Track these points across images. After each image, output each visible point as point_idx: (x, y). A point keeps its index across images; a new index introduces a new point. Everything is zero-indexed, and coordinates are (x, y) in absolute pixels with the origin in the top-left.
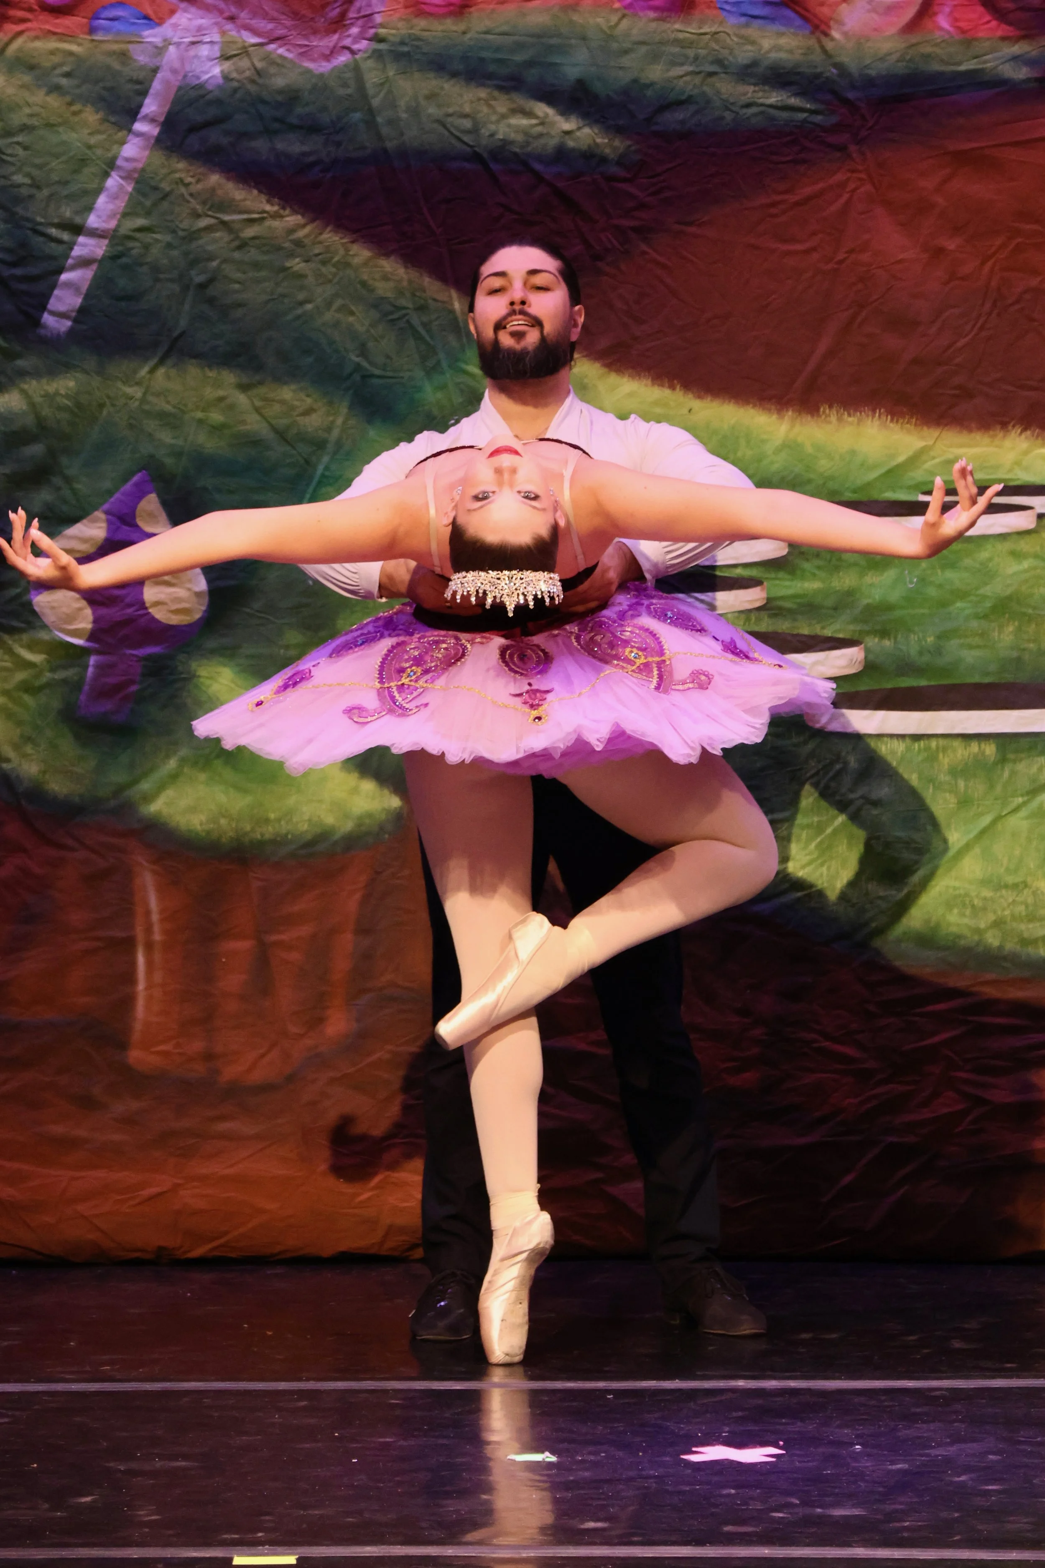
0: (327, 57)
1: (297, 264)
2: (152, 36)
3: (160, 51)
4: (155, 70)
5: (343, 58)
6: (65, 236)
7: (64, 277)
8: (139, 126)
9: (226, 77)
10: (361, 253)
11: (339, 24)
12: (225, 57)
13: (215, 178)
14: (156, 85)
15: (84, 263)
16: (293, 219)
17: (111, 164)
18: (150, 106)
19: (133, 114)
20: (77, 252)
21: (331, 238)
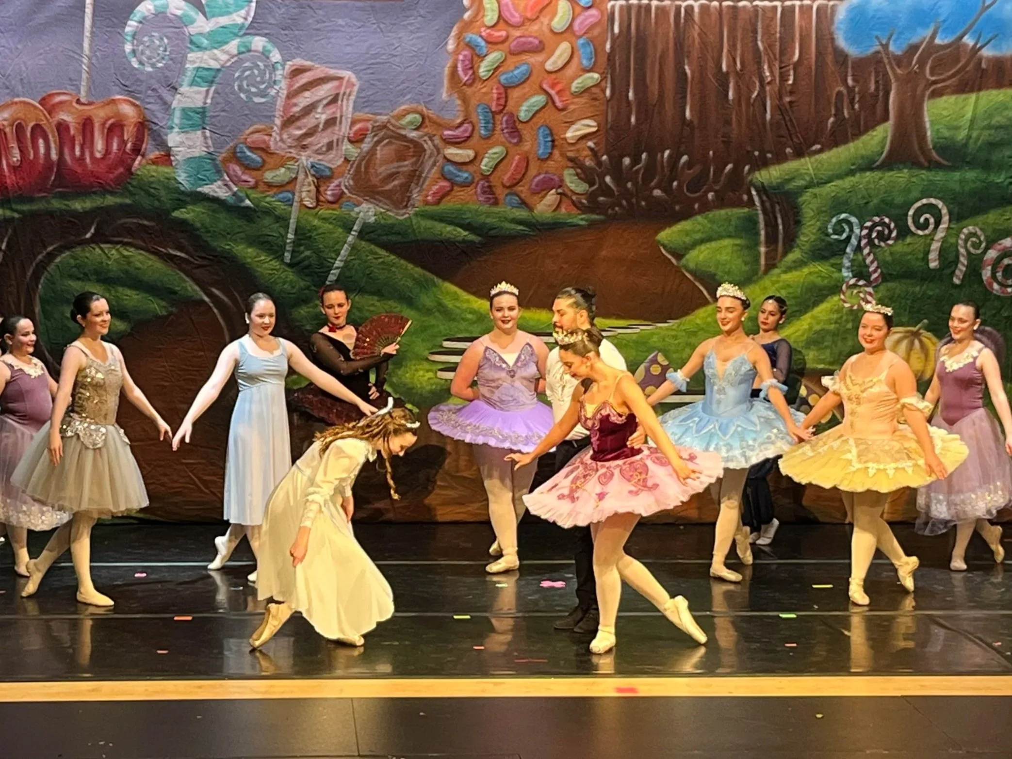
0: (403, 215)
1: (393, 269)
2: (357, 209)
3: (358, 213)
4: (357, 219)
5: (407, 216)
6: (332, 261)
7: (332, 272)
8: (353, 233)
9: (376, 220)
10: (410, 266)
11: (406, 207)
12: (375, 215)
13: (372, 247)
14: (357, 222)
15: (337, 268)
16: (392, 257)
17: (345, 242)
18: (355, 228)
19: (351, 229)
20: (335, 265)
21: (402, 262)
